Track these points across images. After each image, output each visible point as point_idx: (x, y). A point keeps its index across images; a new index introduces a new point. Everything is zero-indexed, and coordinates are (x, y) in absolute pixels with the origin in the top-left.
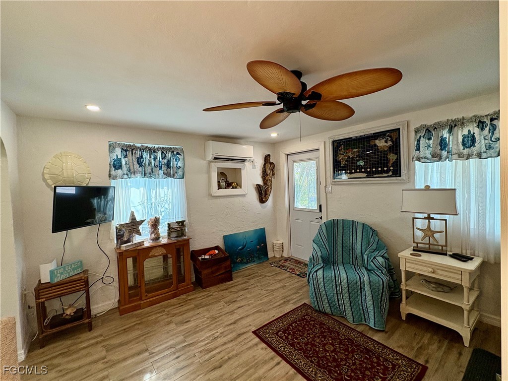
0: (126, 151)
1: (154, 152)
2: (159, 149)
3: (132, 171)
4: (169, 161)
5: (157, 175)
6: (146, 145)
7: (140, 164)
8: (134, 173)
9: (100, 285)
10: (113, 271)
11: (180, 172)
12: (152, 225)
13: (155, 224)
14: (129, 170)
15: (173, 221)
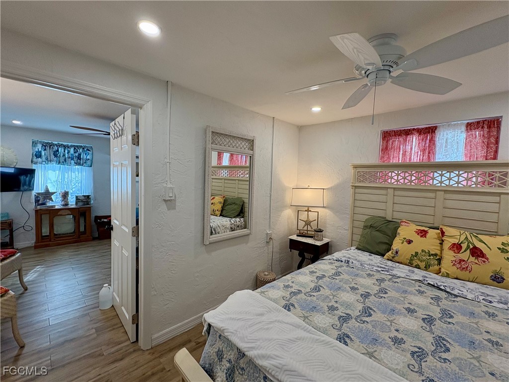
0: (45, 146)
1: (68, 148)
2: (72, 146)
3: (49, 159)
4: (80, 155)
5: (69, 164)
6: (61, 143)
7: (56, 156)
8: (51, 161)
9: (22, 230)
10: (32, 223)
11: (89, 163)
12: (62, 196)
13: (65, 195)
14: (47, 159)
15: (80, 194)
